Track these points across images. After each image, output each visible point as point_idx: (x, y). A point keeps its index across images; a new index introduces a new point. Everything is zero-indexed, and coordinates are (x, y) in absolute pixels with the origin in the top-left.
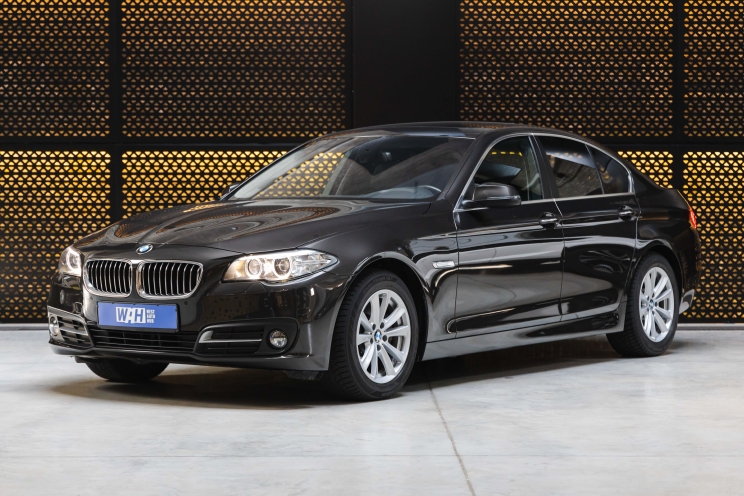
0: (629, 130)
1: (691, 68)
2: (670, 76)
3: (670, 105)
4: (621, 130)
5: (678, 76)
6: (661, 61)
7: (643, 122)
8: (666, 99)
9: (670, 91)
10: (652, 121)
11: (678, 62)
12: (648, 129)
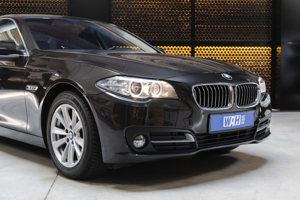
0: (175, 38)
1: (197, 16)
2: (190, 18)
3: (190, 30)
4: (172, 38)
5: (193, 18)
6: (187, 13)
7: (180, 35)
8: (188, 27)
9: (190, 24)
10: (183, 35)
11: (193, 13)
12: (182, 38)
